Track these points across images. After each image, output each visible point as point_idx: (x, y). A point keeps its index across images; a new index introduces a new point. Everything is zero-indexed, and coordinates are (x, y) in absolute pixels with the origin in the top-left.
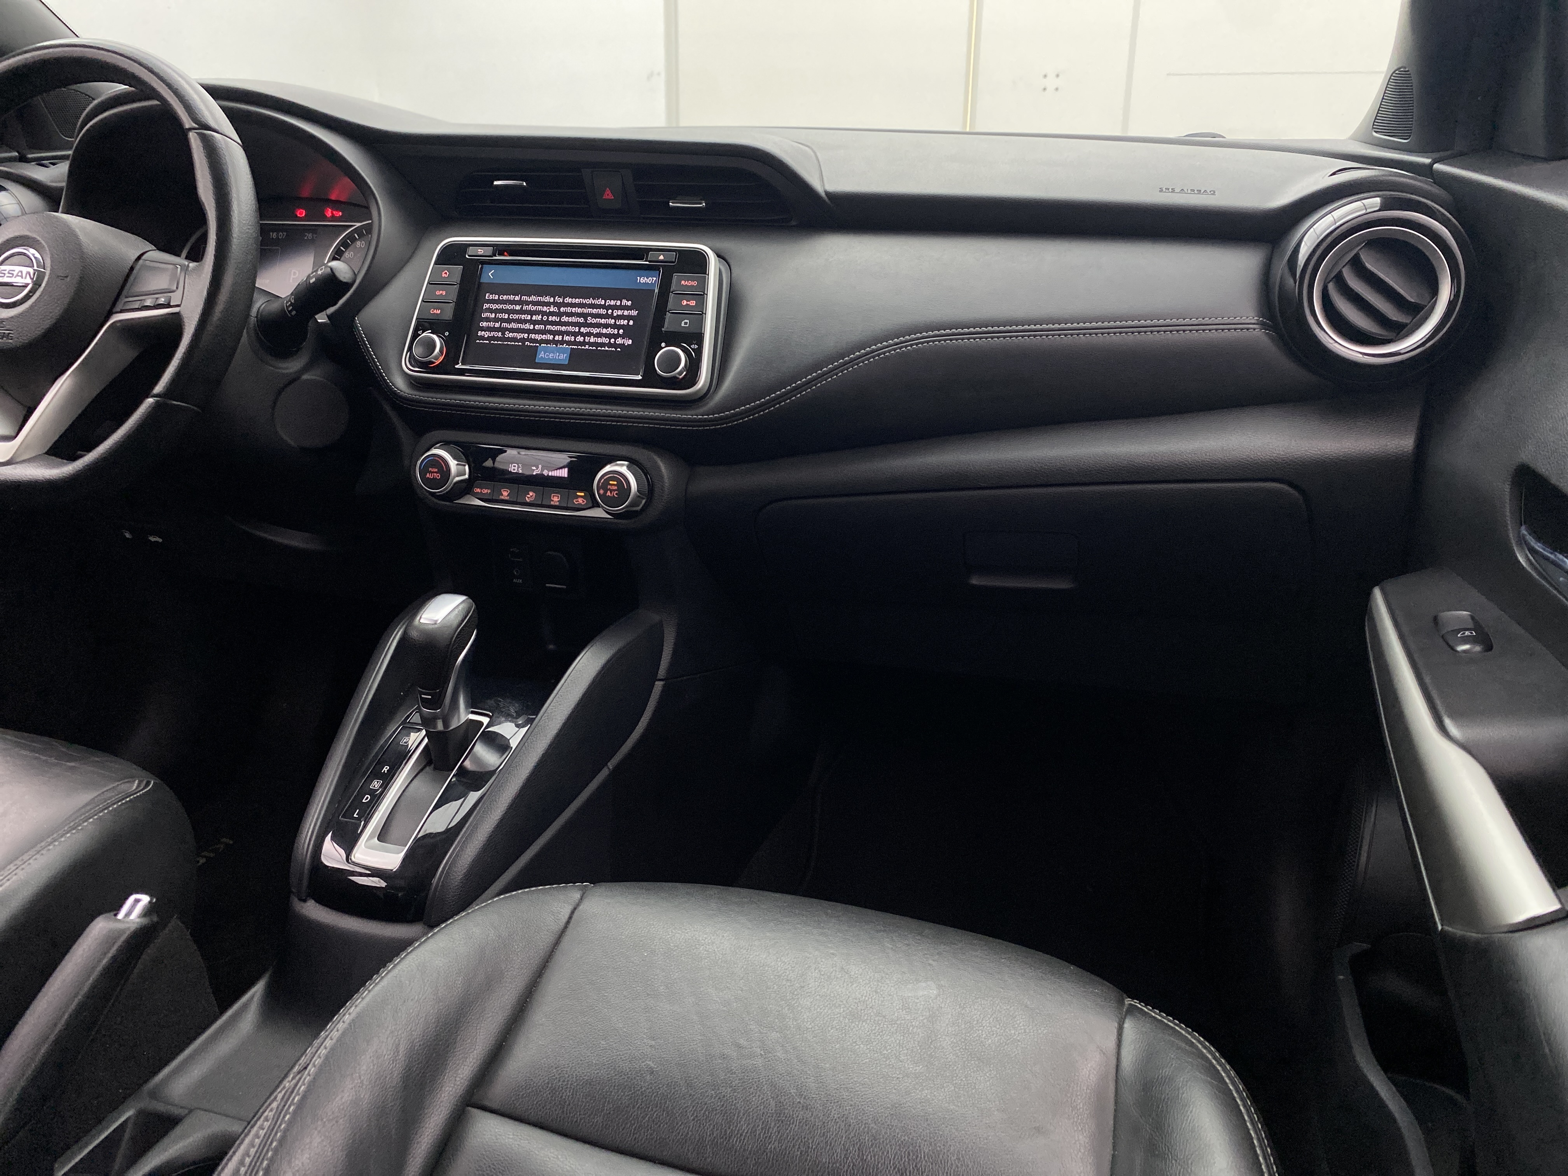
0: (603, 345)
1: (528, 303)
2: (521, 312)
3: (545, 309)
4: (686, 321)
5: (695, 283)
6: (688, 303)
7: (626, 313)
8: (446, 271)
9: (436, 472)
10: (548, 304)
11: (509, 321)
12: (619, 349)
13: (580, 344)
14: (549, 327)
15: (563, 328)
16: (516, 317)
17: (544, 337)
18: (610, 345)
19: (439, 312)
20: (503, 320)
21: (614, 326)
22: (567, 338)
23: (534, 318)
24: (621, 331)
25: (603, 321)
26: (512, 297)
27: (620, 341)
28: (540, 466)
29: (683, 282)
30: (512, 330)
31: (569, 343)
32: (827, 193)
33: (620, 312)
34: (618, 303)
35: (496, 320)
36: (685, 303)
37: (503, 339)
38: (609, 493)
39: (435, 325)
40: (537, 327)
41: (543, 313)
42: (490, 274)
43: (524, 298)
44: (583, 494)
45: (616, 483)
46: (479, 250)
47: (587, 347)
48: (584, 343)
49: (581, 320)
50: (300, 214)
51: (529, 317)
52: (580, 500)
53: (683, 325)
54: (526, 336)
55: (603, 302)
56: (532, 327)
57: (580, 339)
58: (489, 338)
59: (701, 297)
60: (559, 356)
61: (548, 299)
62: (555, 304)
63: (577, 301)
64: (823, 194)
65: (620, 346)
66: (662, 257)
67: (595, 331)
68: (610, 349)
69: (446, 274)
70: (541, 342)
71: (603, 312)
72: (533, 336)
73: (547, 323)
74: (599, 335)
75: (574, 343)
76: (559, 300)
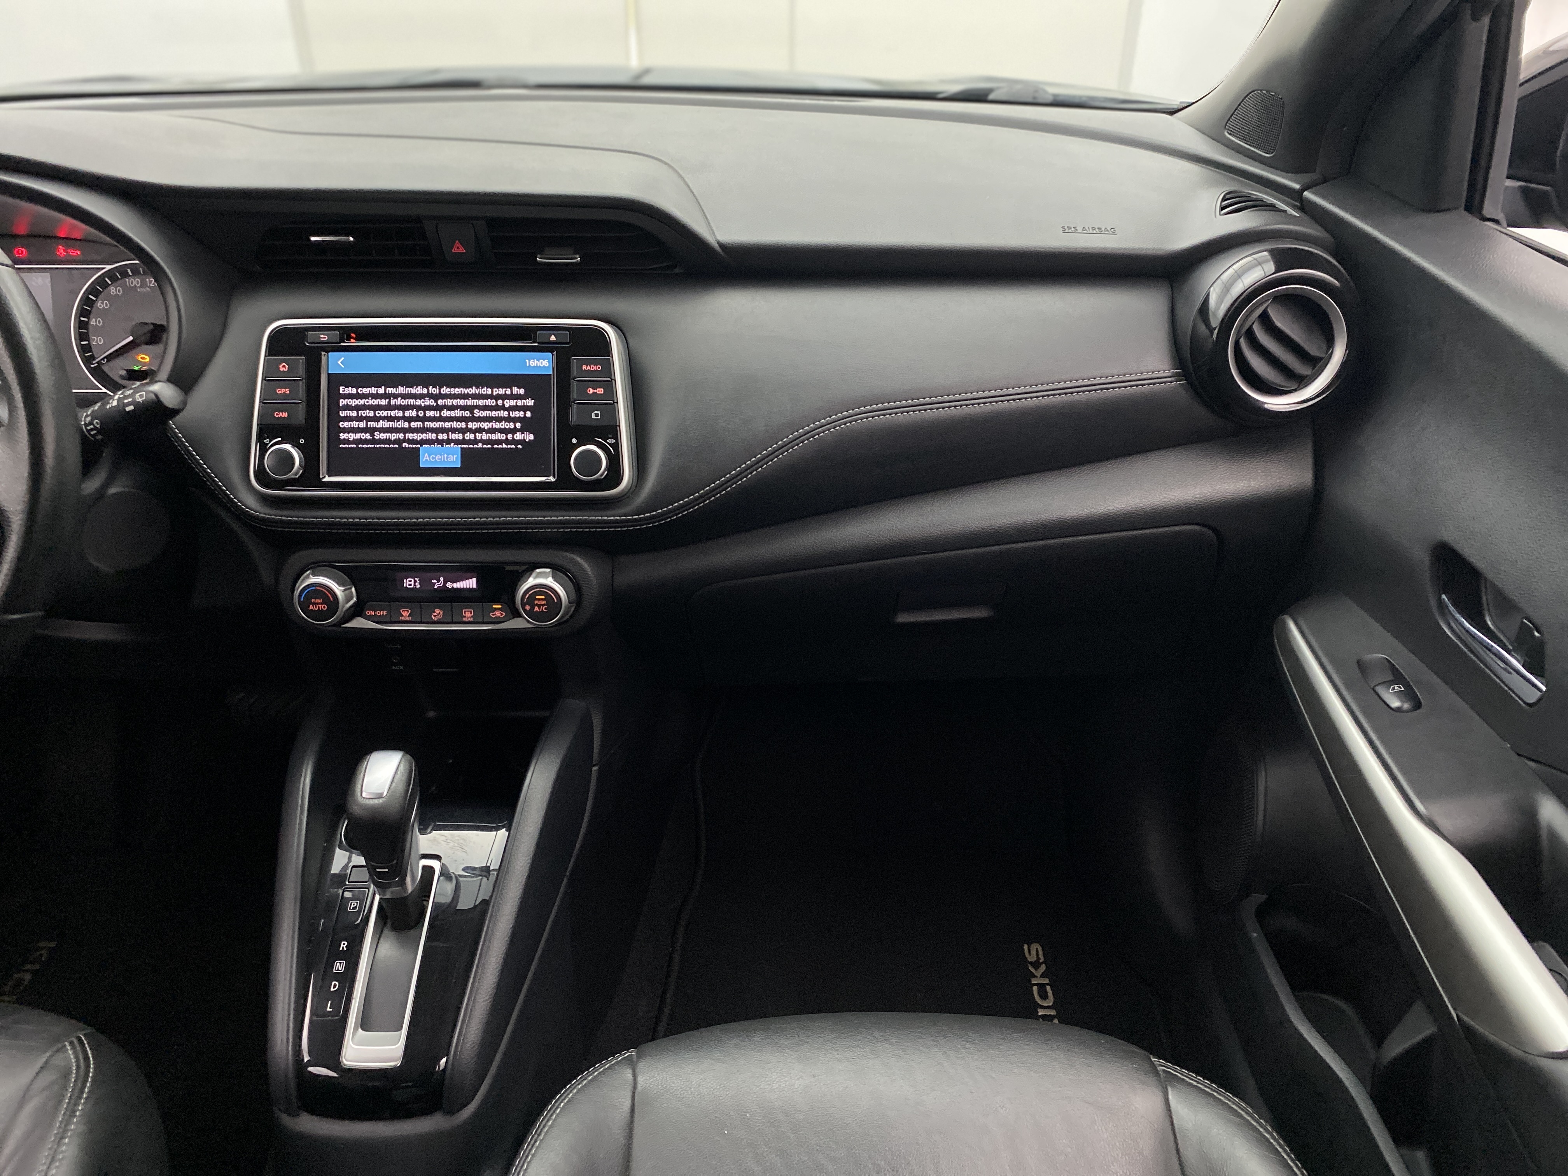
0: (499, 442)
1: (396, 396)
2: (389, 407)
3: (419, 402)
4: (596, 412)
5: (599, 368)
6: (595, 391)
7: (520, 403)
8: (284, 364)
9: (319, 604)
10: (422, 397)
11: (376, 419)
12: (519, 446)
13: (469, 442)
14: (428, 424)
15: (447, 425)
16: (384, 413)
17: (424, 436)
18: (507, 441)
19: (286, 415)
20: (369, 419)
21: (509, 419)
22: (453, 436)
23: (407, 414)
24: (518, 425)
25: (494, 414)
26: (373, 390)
27: (518, 436)
28: (442, 579)
29: (584, 367)
30: (383, 430)
31: (457, 442)
32: (721, 245)
33: (512, 403)
34: (508, 392)
35: (359, 419)
36: (591, 391)
37: (373, 441)
38: (536, 609)
39: (287, 432)
40: (413, 425)
41: (419, 408)
42: (339, 362)
43: (390, 390)
44: (500, 606)
45: (543, 597)
46: (322, 336)
47: (480, 445)
48: (475, 441)
49: (467, 414)
51: (400, 414)
52: (498, 613)
53: (593, 417)
54: (401, 436)
55: (489, 391)
56: (406, 425)
57: (469, 436)
58: (355, 442)
59: (609, 385)
60: (447, 458)
61: (419, 390)
62: (431, 396)
63: (457, 391)
64: (716, 246)
65: (520, 442)
66: (553, 338)
67: (486, 425)
68: (509, 446)
69: (284, 368)
70: (422, 442)
71: (491, 402)
72: (410, 436)
73: (425, 419)
74: (492, 431)
75: (464, 441)
76: (434, 391)
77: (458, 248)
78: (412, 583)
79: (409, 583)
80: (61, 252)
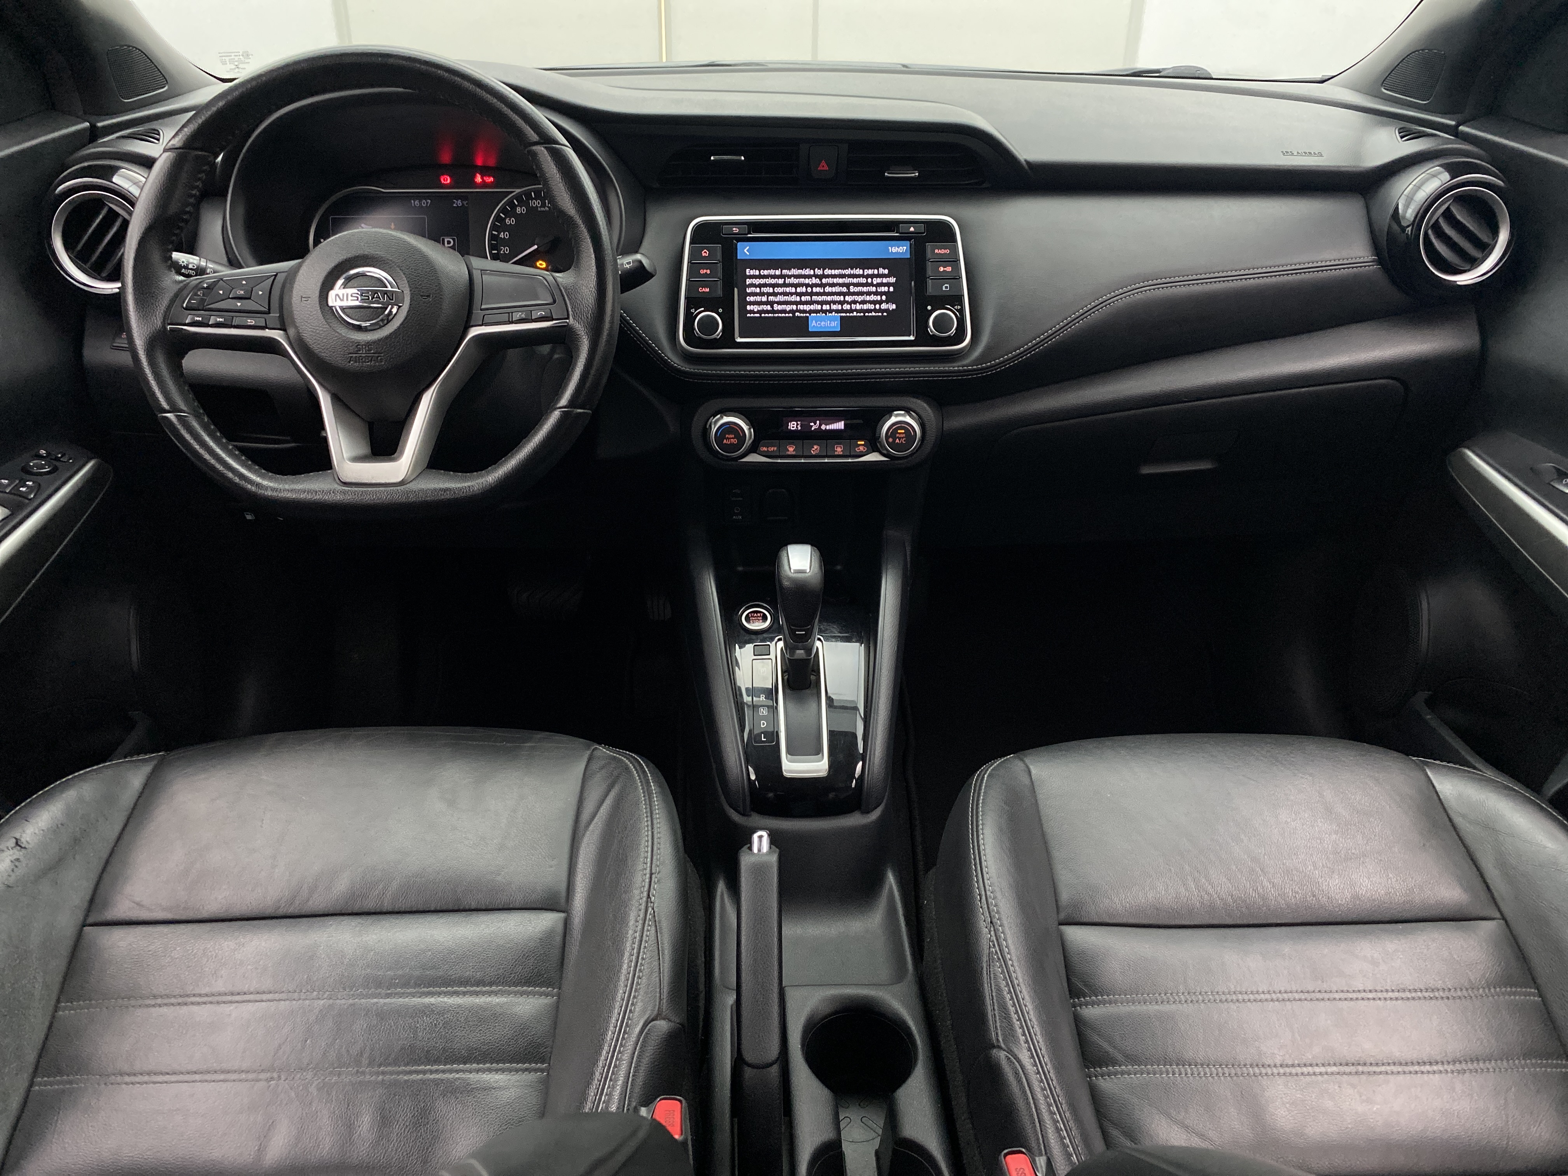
0: (869, 311)
1: (790, 277)
2: (785, 285)
3: (807, 281)
4: (946, 285)
5: (947, 251)
6: (945, 269)
7: (885, 280)
8: (705, 250)
9: (732, 438)
10: (809, 277)
11: (775, 294)
12: (885, 314)
13: (846, 311)
14: (815, 298)
15: (829, 298)
16: (780, 290)
17: (812, 307)
18: (875, 310)
19: (707, 290)
20: (769, 294)
21: (876, 293)
22: (834, 307)
23: (799, 290)
24: (884, 298)
25: (865, 289)
26: (772, 272)
27: (884, 306)
28: (818, 422)
29: (936, 251)
30: (779, 303)
31: (837, 311)
32: (1027, 162)
33: (879, 280)
34: (876, 272)
35: (762, 294)
36: (942, 269)
37: (773, 312)
38: (897, 441)
39: (709, 303)
40: (804, 299)
41: (807, 285)
42: (745, 251)
43: (785, 272)
44: (863, 443)
45: (903, 431)
46: (734, 229)
47: (855, 314)
48: (851, 311)
49: (844, 289)
50: (444, 180)
51: (793, 290)
52: (861, 448)
53: (944, 289)
54: (794, 307)
55: (861, 272)
56: (798, 299)
57: (847, 307)
58: (759, 312)
59: (955, 264)
60: (830, 324)
61: (807, 272)
62: (816, 276)
63: (837, 272)
64: (1024, 163)
65: (886, 310)
66: (912, 229)
67: (859, 298)
68: (877, 314)
69: (705, 253)
70: (811, 312)
71: (863, 280)
72: (801, 307)
73: (812, 294)
74: (863, 302)
75: (842, 311)
76: (819, 272)
77: (824, 166)
78: (795, 426)
79: (793, 426)
80: (479, 179)
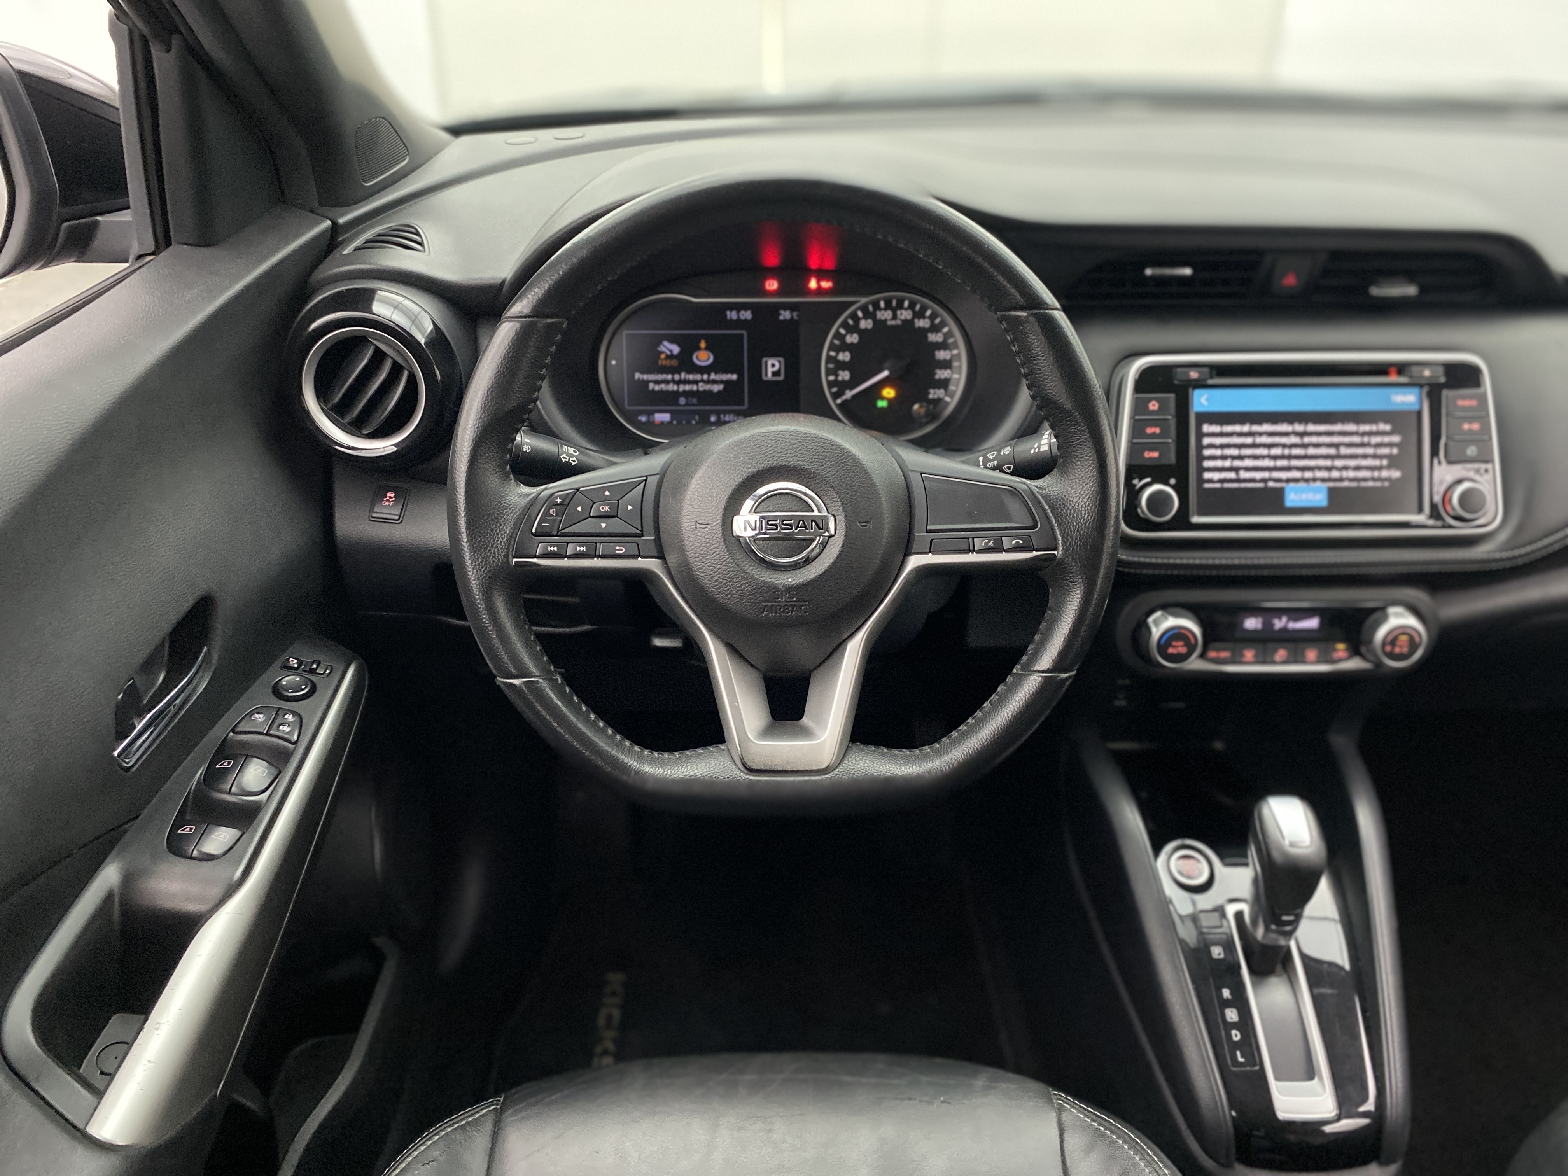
0: (1365, 480)
1: (1261, 434)
2: (1254, 446)
3: (1284, 440)
4: (1472, 448)
5: (1474, 403)
6: (1471, 426)
7: (1386, 439)
8: (1153, 402)
9: (1180, 646)
10: (1286, 434)
11: (1241, 458)
12: (1386, 484)
13: (1335, 480)
14: (1293, 462)
15: (1312, 463)
16: (1248, 452)
17: (1290, 475)
18: (1373, 479)
19: (1156, 455)
20: (1233, 458)
21: (1375, 456)
22: (1320, 474)
23: (1273, 452)
24: (1385, 462)
25: (1360, 451)
26: (1238, 428)
27: (1385, 474)
28: (1284, 619)
29: (1456, 402)
30: (1248, 469)
31: (1323, 480)
33: (1379, 439)
34: (1375, 428)
35: (1224, 458)
36: (1464, 427)
37: (1238, 480)
38: (1396, 649)
39: (1159, 473)
40: (1279, 463)
41: (1284, 446)
42: (1202, 401)
43: (1255, 428)
44: (1343, 646)
45: (1405, 638)
46: (1191, 373)
47: (1346, 483)
48: (1341, 480)
49: (1332, 451)
50: (769, 285)
51: (1266, 452)
52: (1340, 653)
53: (1469, 453)
54: (1267, 475)
55: (1355, 428)
56: (1272, 463)
57: (1335, 474)
58: (1222, 481)
59: (1483, 418)
60: (1314, 496)
61: (1284, 428)
62: (1296, 434)
63: (1323, 428)
65: (1388, 479)
66: (1425, 373)
67: (1352, 463)
68: (1375, 484)
69: (1153, 406)
70: (1288, 481)
71: (1356, 439)
72: (1276, 475)
73: (1290, 457)
74: (1357, 468)
75: (1329, 480)
76: (1299, 428)
77: (1290, 280)
78: (1254, 624)
79: (1252, 623)
80: (813, 284)
